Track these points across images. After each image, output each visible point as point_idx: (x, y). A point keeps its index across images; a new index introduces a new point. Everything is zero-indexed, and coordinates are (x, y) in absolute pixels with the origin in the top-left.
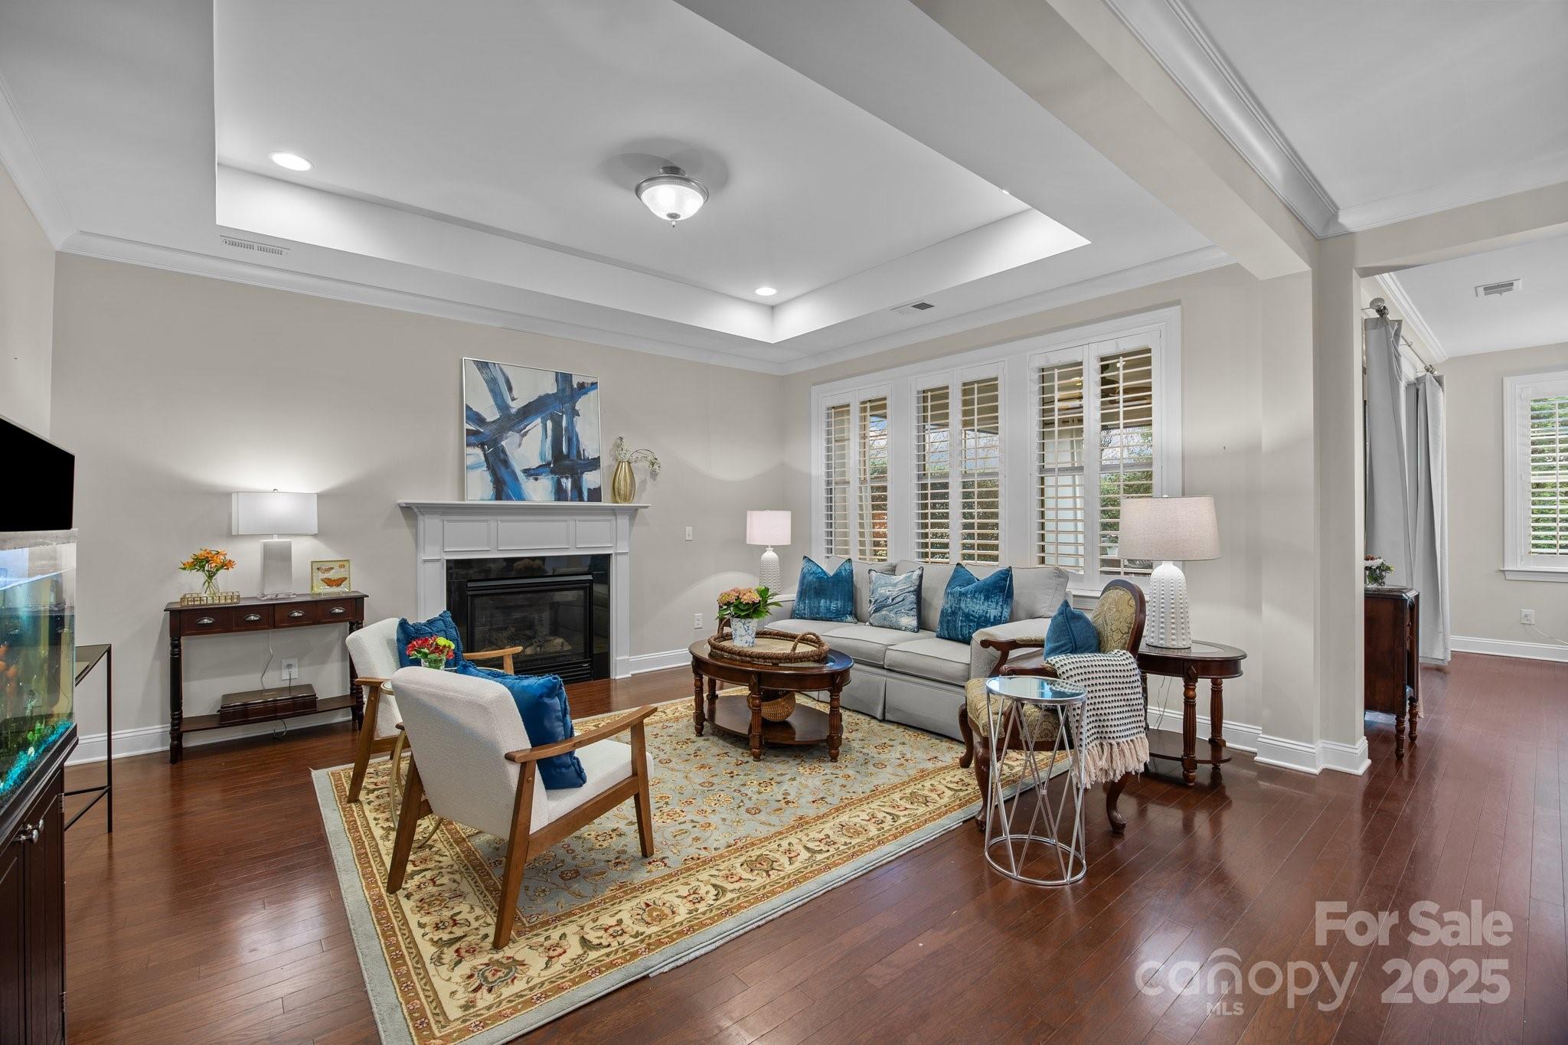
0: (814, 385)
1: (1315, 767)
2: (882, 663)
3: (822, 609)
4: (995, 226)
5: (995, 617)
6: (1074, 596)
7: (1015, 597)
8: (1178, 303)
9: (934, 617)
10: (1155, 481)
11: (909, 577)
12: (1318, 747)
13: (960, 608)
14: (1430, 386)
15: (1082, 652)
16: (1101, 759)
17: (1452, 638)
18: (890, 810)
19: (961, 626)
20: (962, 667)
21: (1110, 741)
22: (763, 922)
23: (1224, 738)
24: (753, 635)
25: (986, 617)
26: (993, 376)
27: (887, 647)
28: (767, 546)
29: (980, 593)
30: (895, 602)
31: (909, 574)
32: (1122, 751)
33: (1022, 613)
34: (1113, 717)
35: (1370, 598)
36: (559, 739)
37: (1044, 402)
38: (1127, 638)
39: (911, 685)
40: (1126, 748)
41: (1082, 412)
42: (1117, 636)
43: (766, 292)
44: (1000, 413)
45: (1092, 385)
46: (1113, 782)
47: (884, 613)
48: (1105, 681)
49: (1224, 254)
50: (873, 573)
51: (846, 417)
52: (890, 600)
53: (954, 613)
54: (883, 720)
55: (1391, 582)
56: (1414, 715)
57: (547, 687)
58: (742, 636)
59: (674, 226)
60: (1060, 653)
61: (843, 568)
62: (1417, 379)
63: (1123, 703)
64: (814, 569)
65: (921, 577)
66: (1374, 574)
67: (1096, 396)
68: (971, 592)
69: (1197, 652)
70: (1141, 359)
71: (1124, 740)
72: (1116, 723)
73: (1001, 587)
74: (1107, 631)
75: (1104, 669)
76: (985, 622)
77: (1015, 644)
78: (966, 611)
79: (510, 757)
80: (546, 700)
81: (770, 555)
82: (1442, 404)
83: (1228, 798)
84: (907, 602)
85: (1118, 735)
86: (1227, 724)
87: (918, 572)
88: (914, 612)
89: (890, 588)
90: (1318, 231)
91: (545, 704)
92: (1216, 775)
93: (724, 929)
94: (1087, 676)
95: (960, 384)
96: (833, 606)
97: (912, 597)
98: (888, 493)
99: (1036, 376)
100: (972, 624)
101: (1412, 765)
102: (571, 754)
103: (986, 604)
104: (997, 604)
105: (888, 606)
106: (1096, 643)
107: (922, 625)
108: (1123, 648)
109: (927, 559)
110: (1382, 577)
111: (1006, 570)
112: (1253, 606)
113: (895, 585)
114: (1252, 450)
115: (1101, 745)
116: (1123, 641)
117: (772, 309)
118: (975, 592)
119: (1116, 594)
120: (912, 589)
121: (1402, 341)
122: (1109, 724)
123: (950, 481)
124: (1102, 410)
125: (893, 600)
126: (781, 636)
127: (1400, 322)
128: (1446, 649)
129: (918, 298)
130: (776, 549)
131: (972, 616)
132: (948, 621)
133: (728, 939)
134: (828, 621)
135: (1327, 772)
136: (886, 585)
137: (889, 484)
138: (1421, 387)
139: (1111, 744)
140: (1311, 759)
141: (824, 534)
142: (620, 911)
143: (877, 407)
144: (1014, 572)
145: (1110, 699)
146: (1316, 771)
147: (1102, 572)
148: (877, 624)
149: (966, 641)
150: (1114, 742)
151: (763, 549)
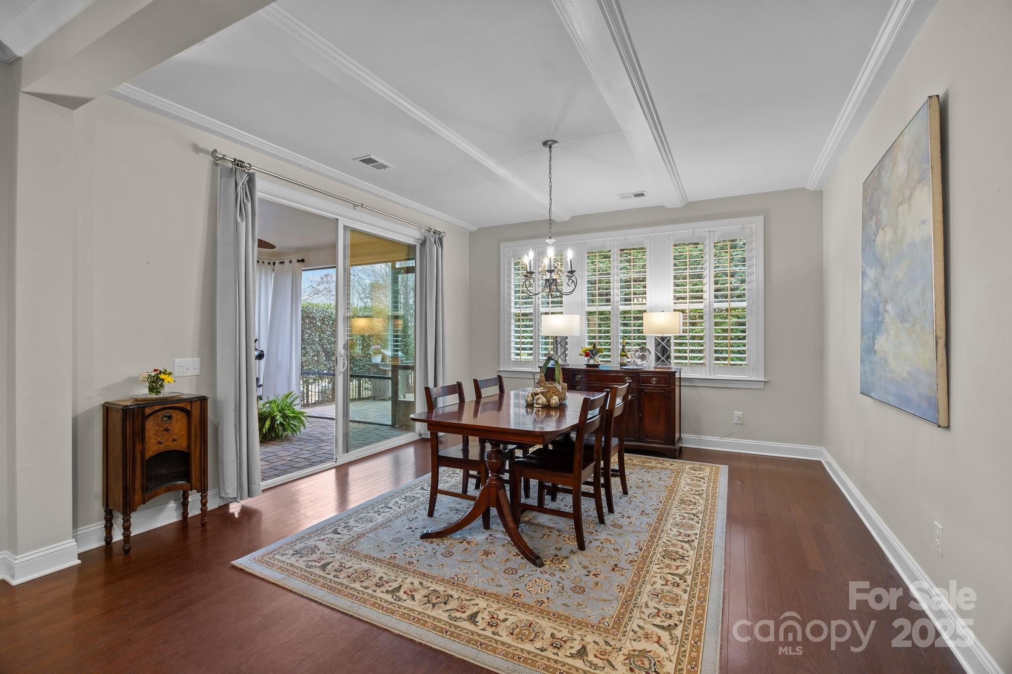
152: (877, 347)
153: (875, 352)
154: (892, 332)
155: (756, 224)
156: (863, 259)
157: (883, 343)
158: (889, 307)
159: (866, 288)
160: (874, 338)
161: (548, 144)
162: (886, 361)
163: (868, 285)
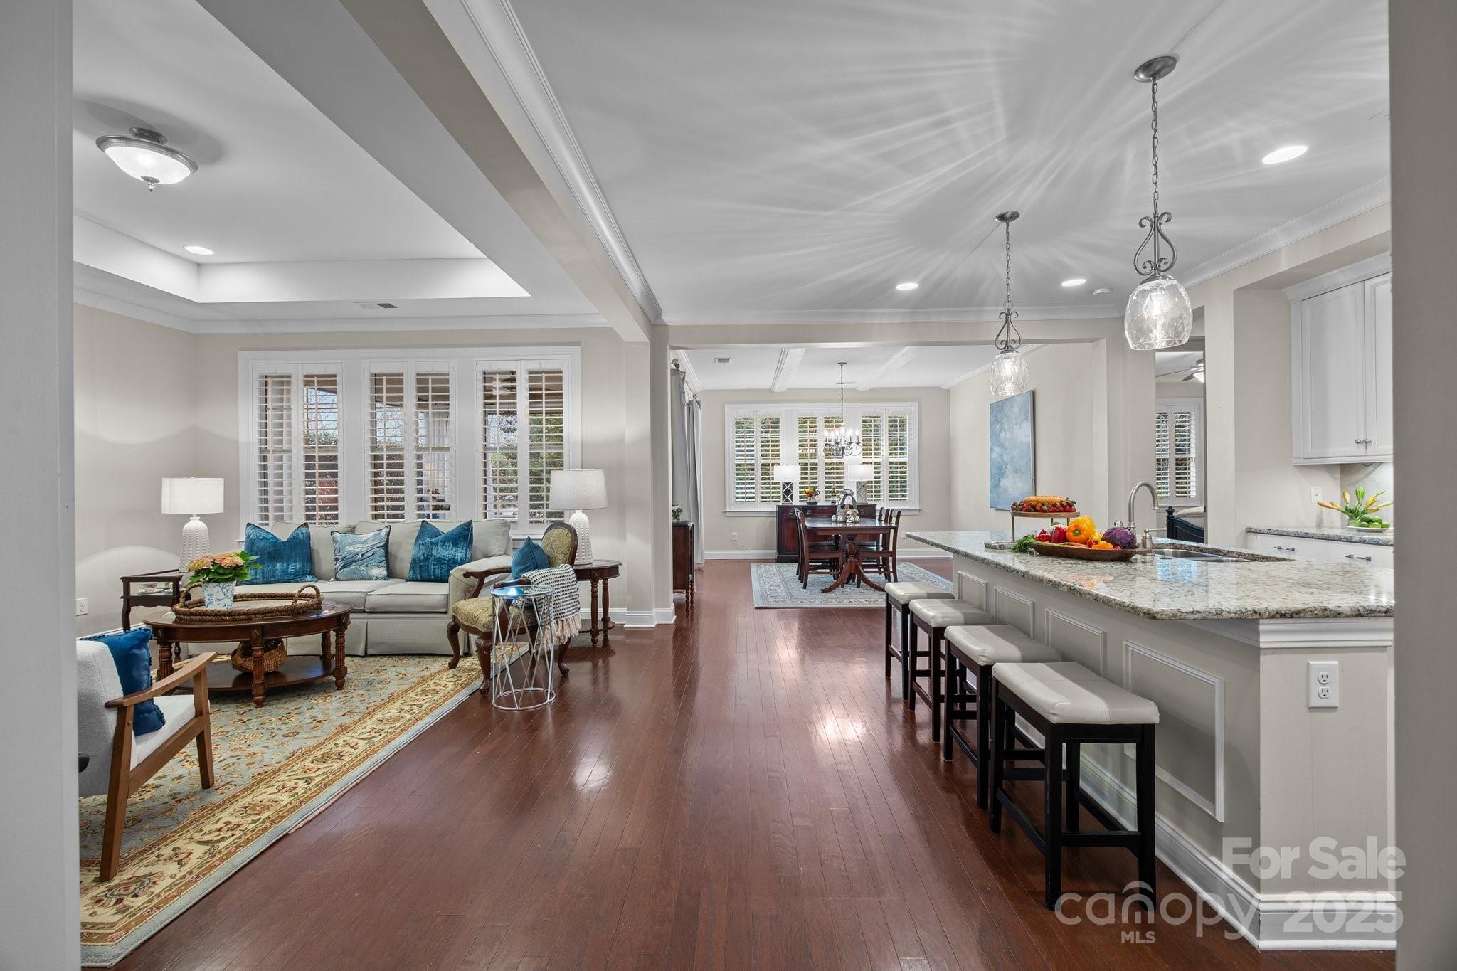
0: (242, 349)
1: (652, 624)
2: (362, 608)
3: (278, 573)
4: (457, 262)
5: (461, 558)
6: (514, 540)
7: (474, 544)
8: (578, 344)
9: (404, 564)
10: (566, 459)
11: (378, 534)
12: (654, 612)
13: (432, 555)
14: (695, 406)
15: (543, 568)
16: (557, 631)
17: (705, 552)
18: (412, 703)
19: (434, 569)
20: (442, 597)
21: (563, 619)
22: (359, 780)
23: (609, 616)
24: (232, 598)
25: (454, 559)
26: (445, 372)
27: (367, 594)
28: (191, 515)
29: (449, 541)
30: (365, 556)
31: (377, 532)
32: (569, 624)
33: (479, 554)
34: (563, 604)
35: (675, 526)
36: (144, 687)
37: (487, 397)
38: (567, 556)
39: (392, 620)
40: (570, 621)
41: (516, 408)
42: (561, 556)
43: (199, 250)
44: (451, 401)
45: (523, 388)
46: (562, 644)
47: (353, 567)
48: (558, 583)
49: (605, 320)
50: (336, 534)
51: (285, 388)
52: (360, 556)
53: (426, 559)
54: (366, 655)
55: (683, 518)
56: (692, 590)
57: (138, 639)
58: (219, 600)
59: (151, 190)
60: (530, 570)
61: (299, 532)
62: (690, 402)
63: (568, 595)
64: (264, 535)
65: (388, 534)
66: (676, 514)
67: (526, 397)
68: (441, 542)
69: (595, 565)
70: (556, 376)
71: (569, 617)
72: (565, 607)
73: (464, 535)
74: (554, 554)
75: (557, 576)
76: (454, 563)
77: (488, 573)
78: (438, 556)
79: (109, 706)
80: (136, 651)
81: (195, 524)
82: (700, 415)
83: (612, 651)
84: (377, 556)
85: (566, 614)
86: (611, 610)
87: (386, 530)
88: (384, 564)
89: (359, 546)
90: (652, 319)
91: (135, 655)
92: (606, 640)
93: (332, 793)
94: (548, 581)
95: (415, 375)
96: (291, 568)
97: (382, 551)
98: (339, 462)
99: (481, 377)
100: (443, 566)
101: (692, 615)
102: (152, 700)
103: (454, 549)
104: (462, 548)
105: (358, 561)
106: (548, 562)
107: (391, 575)
108: (565, 563)
109: (384, 520)
110: (679, 516)
111: (468, 523)
112: (622, 536)
113: (364, 543)
114: (620, 442)
115: (557, 622)
116: (565, 559)
117: (199, 266)
118: (445, 541)
119: (556, 531)
120: (381, 544)
121: (685, 385)
122: (561, 608)
123: (405, 453)
124: (530, 407)
125: (363, 555)
126: (255, 597)
127: (685, 373)
128: (702, 557)
129: (384, 299)
130: (203, 517)
131: (444, 559)
132: (421, 566)
133: (338, 796)
134: (286, 582)
135: (658, 625)
136: (354, 543)
137: (339, 454)
138: (691, 407)
139: (563, 621)
140: (650, 619)
141: (257, 501)
142: (220, 819)
143: (327, 383)
144: (474, 525)
145: (561, 593)
146: (653, 626)
147: (531, 522)
148: (345, 578)
149: (443, 579)
150: (564, 619)
151: (187, 517)
152: (1001, 484)
153: (1000, 487)
154: (1010, 477)
155: (914, 407)
156: (991, 442)
157: (1004, 483)
158: (1009, 467)
159: (993, 457)
160: (999, 482)
161: (842, 364)
162: (1007, 491)
163: (994, 455)
